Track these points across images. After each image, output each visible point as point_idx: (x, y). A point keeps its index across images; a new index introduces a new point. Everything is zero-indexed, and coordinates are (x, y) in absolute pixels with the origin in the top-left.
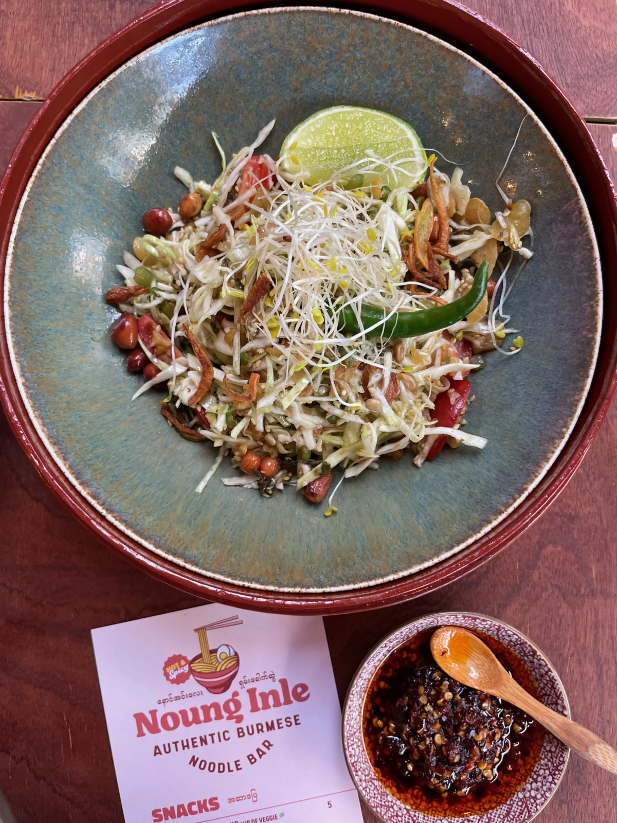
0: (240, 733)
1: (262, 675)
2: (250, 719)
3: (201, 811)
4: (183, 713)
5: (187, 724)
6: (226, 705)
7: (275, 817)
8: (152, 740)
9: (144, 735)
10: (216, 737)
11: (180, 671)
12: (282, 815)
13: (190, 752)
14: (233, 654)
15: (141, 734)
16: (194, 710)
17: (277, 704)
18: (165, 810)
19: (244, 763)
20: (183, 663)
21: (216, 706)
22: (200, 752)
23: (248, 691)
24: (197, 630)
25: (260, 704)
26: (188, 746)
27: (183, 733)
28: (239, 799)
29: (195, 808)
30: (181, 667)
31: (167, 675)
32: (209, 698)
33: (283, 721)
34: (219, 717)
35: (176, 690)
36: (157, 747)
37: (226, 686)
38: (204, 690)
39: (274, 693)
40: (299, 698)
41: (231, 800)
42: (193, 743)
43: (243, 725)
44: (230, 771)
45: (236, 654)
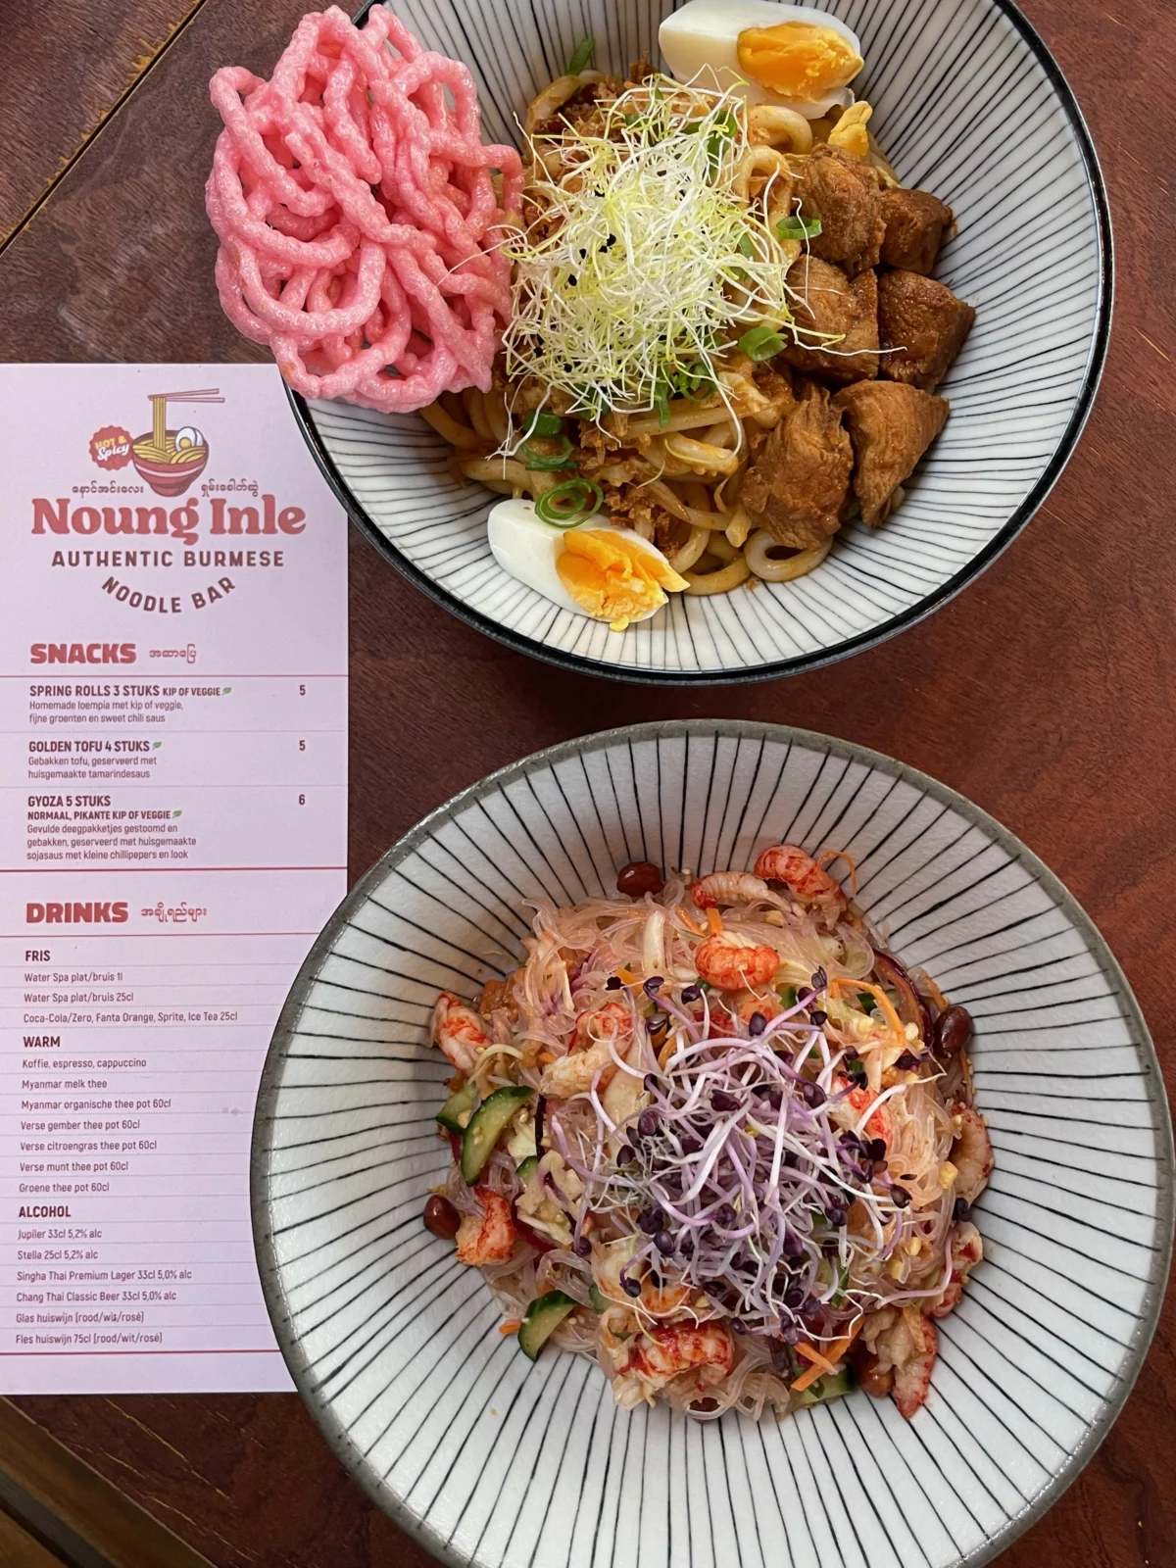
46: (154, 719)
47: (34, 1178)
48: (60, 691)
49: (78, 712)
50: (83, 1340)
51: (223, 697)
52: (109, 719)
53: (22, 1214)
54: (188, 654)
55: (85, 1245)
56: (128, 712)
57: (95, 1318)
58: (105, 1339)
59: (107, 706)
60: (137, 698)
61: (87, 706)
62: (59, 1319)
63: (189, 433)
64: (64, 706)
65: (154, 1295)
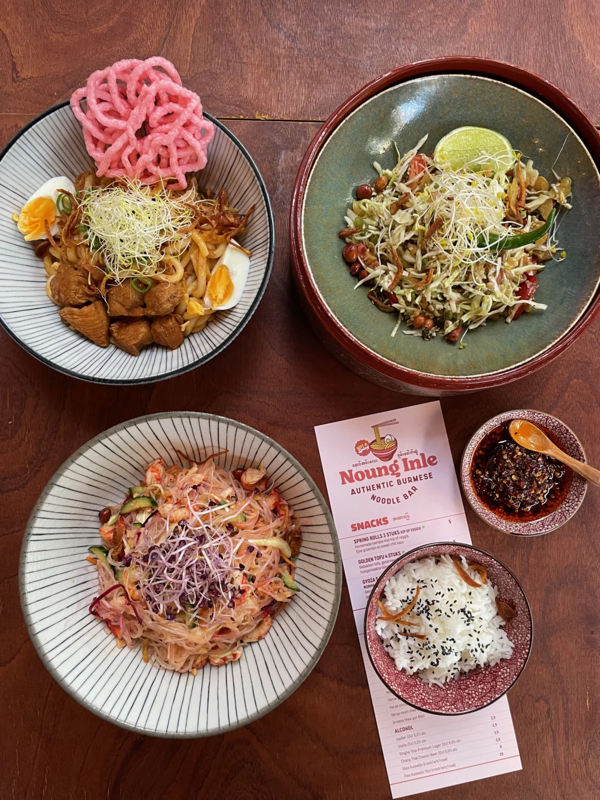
0: (399, 482)
1: (410, 451)
2: (404, 475)
3: (378, 525)
4: (367, 471)
5: (369, 477)
6: (391, 467)
7: (420, 528)
8: (350, 486)
9: (345, 483)
10: (385, 485)
11: (365, 449)
12: (423, 527)
13: (372, 493)
14: (393, 440)
15: (344, 483)
16: (373, 470)
17: (419, 467)
18: (358, 524)
19: (402, 499)
20: (366, 444)
21: (385, 467)
22: (377, 493)
23: (403, 460)
24: (373, 427)
25: (410, 467)
26: (370, 490)
27: (367, 482)
28: (399, 518)
29: (375, 523)
30: (365, 446)
31: (357, 451)
32: (381, 464)
33: (423, 476)
34: (387, 474)
35: (363, 459)
36: (353, 490)
37: (390, 457)
38: (378, 459)
39: (417, 461)
40: (432, 464)
41: (395, 519)
42: (373, 488)
43: (400, 478)
44: (394, 503)
45: (395, 440)
46: (400, 543)
47: (397, 718)
48: (365, 540)
49: (373, 546)
50: (427, 771)
51: (422, 530)
52: (384, 546)
53: (396, 732)
54: (407, 517)
55: (421, 738)
56: (391, 542)
57: (430, 763)
58: (436, 769)
59: (383, 542)
60: (392, 537)
61: (375, 543)
62: (418, 766)
63: (388, 437)
64: (367, 545)
65: (450, 750)
